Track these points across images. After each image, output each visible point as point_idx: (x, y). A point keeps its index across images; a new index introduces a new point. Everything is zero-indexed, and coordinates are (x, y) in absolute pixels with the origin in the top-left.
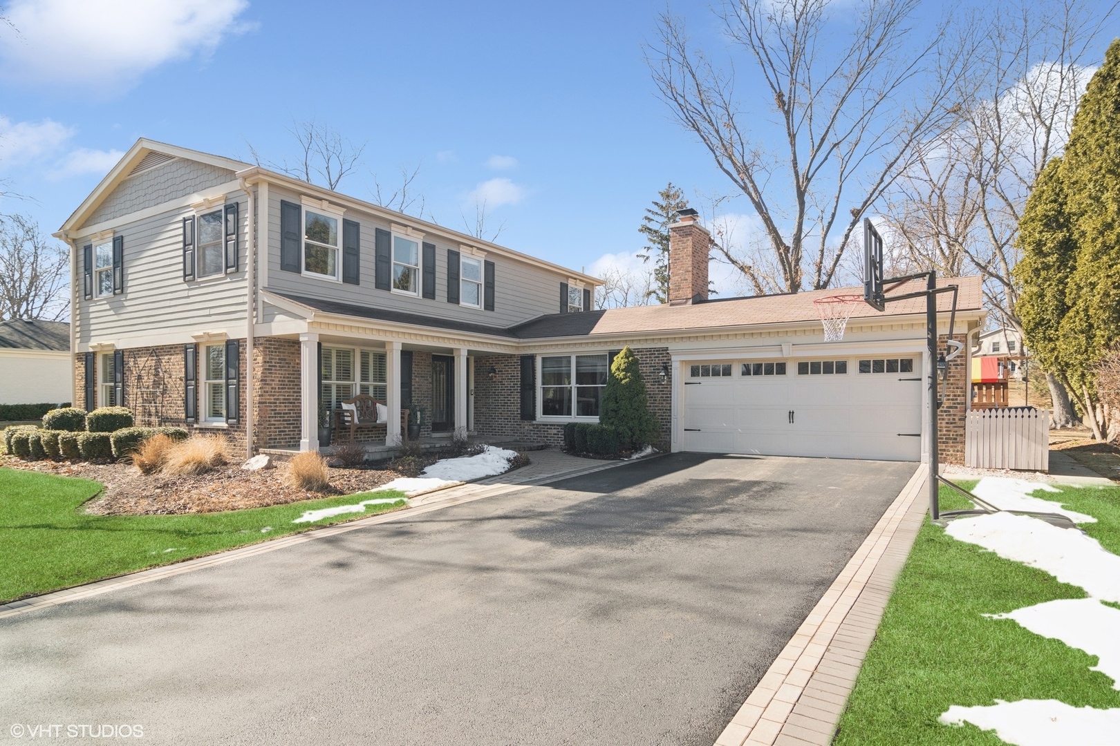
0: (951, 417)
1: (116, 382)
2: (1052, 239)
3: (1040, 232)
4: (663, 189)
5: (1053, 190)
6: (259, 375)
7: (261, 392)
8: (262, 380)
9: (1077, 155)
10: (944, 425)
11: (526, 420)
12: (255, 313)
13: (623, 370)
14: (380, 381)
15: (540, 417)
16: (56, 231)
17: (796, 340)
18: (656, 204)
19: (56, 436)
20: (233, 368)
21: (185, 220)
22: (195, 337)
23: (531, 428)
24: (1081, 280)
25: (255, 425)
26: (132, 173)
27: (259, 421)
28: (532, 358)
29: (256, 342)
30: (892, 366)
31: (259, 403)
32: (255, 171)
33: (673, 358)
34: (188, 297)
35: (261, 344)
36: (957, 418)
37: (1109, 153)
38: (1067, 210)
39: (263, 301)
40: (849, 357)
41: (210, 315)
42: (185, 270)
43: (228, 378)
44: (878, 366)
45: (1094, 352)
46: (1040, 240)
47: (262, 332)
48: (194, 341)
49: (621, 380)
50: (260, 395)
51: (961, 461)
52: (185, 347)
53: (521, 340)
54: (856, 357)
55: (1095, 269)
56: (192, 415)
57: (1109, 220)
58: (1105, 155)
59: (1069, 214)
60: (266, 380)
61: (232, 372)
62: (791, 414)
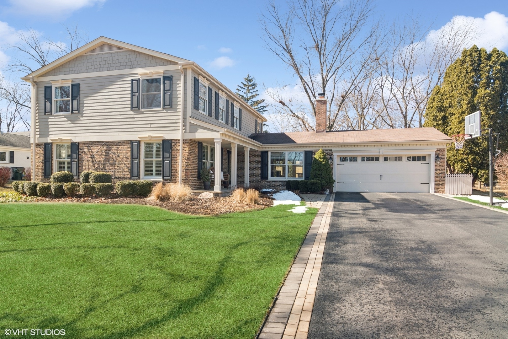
0: (441, 177)
1: (72, 159)
2: (440, 115)
3: (436, 112)
4: (246, 76)
5: (439, 98)
6: (186, 156)
7: (187, 164)
8: (188, 159)
9: (452, 86)
10: (438, 180)
11: (263, 179)
12: (184, 128)
13: (322, 158)
14: (213, 161)
15: (270, 178)
16: (23, 77)
17: (386, 148)
18: (243, 83)
19: (62, 186)
20: (168, 153)
21: (132, 80)
22: (139, 138)
23: (266, 183)
24: (454, 131)
25: (183, 180)
26: (88, 52)
27: (185, 178)
28: (267, 152)
29: (185, 141)
30: (418, 159)
31: (186, 169)
32: (192, 63)
33: (334, 154)
34: (134, 118)
35: (188, 142)
36: (442, 177)
37: (464, 88)
38: (445, 105)
39: (190, 123)
40: (403, 155)
41: (151, 127)
42: (132, 104)
43: (164, 158)
44: (414, 159)
45: (459, 156)
46: (436, 115)
47: (190, 136)
48: (139, 139)
49: (322, 162)
50: (186, 166)
51: (444, 192)
52: (132, 143)
53: (264, 145)
54: (406, 155)
55: (459, 127)
56: (136, 175)
57: (464, 110)
58: (463, 88)
59: (445, 107)
60: (189, 159)
61: (167, 155)
62: (381, 176)
